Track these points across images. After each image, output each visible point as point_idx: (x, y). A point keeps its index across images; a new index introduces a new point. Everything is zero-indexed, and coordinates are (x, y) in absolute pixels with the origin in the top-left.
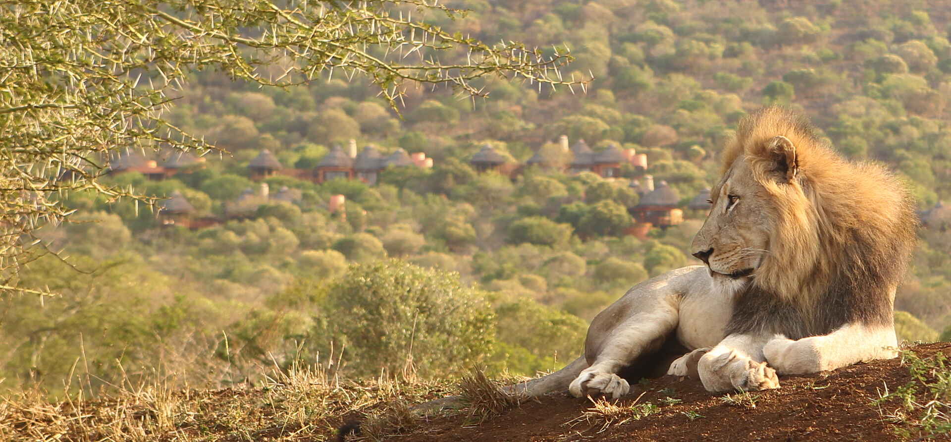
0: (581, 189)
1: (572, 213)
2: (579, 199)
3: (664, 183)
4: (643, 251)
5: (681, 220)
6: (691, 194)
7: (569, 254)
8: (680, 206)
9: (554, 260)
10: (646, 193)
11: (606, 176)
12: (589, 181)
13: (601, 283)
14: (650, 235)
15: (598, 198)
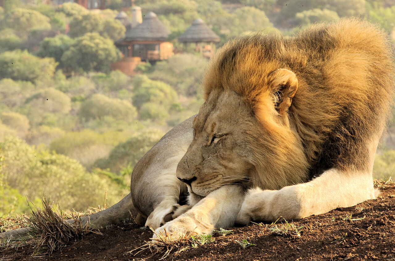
0: (65, 21)
1: (55, 47)
2: (63, 32)
3: (153, 15)
4: (131, 87)
5: (171, 55)
6: (182, 27)
7: (53, 91)
8: (169, 39)
9: (37, 97)
10: (134, 26)
11: (92, 8)
12: (74, 12)
13: (87, 121)
14: (138, 70)
15: (83, 31)
